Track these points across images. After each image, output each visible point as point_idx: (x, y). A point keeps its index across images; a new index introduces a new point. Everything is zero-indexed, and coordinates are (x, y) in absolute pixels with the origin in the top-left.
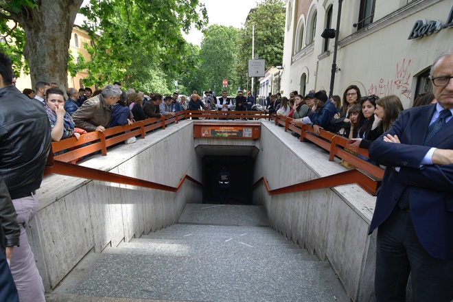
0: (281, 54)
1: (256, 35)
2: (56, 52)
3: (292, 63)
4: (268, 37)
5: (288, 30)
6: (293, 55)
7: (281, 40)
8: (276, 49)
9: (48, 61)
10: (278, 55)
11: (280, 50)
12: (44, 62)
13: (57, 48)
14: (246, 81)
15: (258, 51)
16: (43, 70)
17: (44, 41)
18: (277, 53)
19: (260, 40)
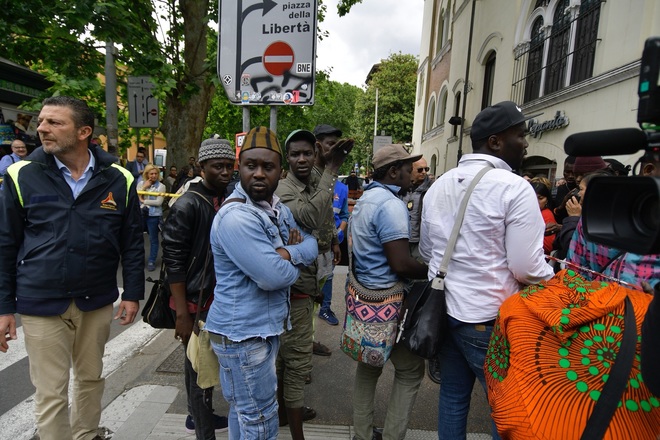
0: (411, 125)
1: (380, 101)
2: (195, 129)
3: (423, 141)
4: (395, 104)
5: (419, 104)
6: (423, 133)
7: (412, 107)
8: (404, 119)
9: (188, 137)
10: (408, 127)
11: (409, 121)
12: (183, 138)
13: (197, 125)
14: (366, 156)
15: (383, 121)
16: (182, 145)
17: (187, 119)
18: (406, 124)
19: (384, 106)
